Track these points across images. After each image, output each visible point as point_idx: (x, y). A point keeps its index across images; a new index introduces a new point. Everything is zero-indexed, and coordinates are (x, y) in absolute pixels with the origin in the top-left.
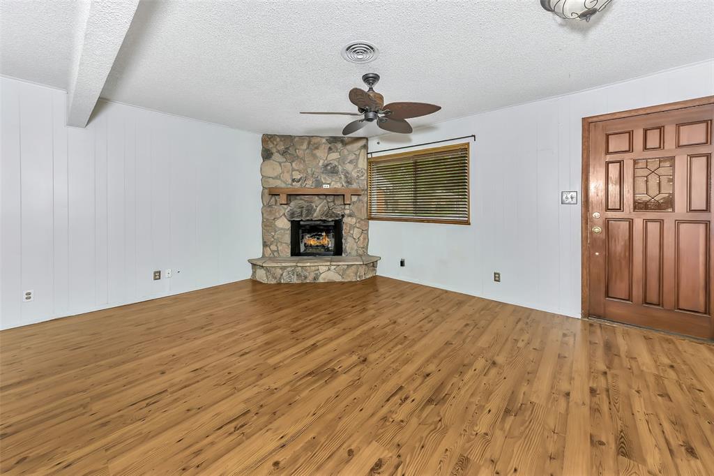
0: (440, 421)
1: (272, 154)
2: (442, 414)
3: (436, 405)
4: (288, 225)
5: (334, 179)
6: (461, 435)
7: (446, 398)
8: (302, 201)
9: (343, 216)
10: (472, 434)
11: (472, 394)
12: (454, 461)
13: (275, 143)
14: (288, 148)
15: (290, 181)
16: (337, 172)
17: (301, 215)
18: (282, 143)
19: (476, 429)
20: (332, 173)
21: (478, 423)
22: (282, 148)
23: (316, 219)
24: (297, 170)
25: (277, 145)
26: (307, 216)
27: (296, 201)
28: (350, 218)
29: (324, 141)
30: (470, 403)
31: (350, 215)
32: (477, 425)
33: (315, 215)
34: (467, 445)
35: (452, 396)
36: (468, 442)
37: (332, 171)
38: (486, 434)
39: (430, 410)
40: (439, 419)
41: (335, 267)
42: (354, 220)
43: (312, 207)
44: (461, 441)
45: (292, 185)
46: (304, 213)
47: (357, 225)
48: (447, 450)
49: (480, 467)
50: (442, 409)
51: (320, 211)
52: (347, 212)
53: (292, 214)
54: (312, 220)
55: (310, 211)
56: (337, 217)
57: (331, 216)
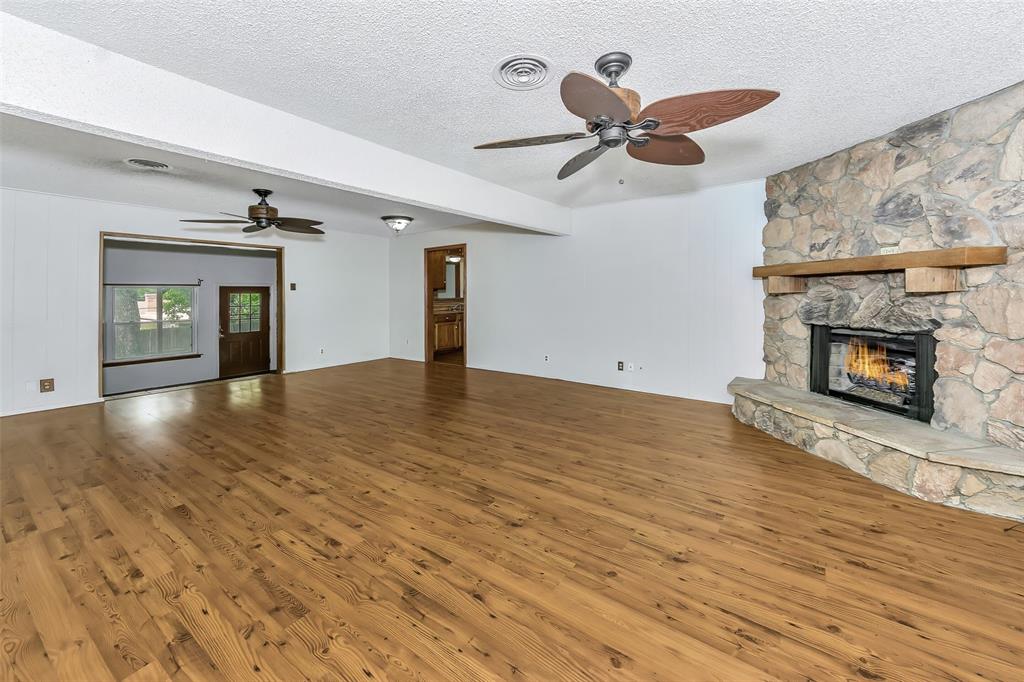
0: (371, 598)
1: (779, 206)
2: (383, 602)
3: (403, 598)
4: (804, 333)
5: (908, 231)
6: (338, 618)
7: (416, 613)
8: (831, 288)
9: (937, 324)
10: (333, 632)
11: (417, 656)
12: (305, 602)
13: (783, 187)
14: (803, 189)
15: (807, 249)
16: (918, 214)
17: (827, 316)
18: (794, 183)
19: (341, 640)
20: (901, 216)
21: (349, 646)
22: (793, 191)
23: (855, 326)
24: (822, 226)
25: (786, 188)
26: (839, 317)
27: (816, 289)
28: (959, 332)
29: (882, 146)
30: (395, 647)
31: (961, 324)
32: (346, 643)
33: (856, 316)
34: (319, 622)
35: (418, 623)
36: (323, 623)
37: (903, 211)
38: (325, 651)
39: (394, 589)
40: (375, 597)
41: (850, 437)
42: (978, 337)
43: (850, 300)
44: (329, 616)
45: (810, 256)
46: (832, 313)
47: (989, 353)
48: (323, 598)
49: (284, 627)
50: (394, 606)
51: (868, 308)
52: (954, 314)
53: (808, 313)
54: (849, 328)
55: (844, 307)
56: (914, 325)
57: (898, 322)
